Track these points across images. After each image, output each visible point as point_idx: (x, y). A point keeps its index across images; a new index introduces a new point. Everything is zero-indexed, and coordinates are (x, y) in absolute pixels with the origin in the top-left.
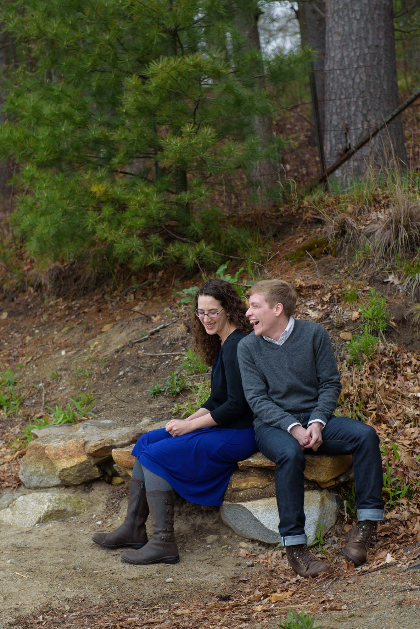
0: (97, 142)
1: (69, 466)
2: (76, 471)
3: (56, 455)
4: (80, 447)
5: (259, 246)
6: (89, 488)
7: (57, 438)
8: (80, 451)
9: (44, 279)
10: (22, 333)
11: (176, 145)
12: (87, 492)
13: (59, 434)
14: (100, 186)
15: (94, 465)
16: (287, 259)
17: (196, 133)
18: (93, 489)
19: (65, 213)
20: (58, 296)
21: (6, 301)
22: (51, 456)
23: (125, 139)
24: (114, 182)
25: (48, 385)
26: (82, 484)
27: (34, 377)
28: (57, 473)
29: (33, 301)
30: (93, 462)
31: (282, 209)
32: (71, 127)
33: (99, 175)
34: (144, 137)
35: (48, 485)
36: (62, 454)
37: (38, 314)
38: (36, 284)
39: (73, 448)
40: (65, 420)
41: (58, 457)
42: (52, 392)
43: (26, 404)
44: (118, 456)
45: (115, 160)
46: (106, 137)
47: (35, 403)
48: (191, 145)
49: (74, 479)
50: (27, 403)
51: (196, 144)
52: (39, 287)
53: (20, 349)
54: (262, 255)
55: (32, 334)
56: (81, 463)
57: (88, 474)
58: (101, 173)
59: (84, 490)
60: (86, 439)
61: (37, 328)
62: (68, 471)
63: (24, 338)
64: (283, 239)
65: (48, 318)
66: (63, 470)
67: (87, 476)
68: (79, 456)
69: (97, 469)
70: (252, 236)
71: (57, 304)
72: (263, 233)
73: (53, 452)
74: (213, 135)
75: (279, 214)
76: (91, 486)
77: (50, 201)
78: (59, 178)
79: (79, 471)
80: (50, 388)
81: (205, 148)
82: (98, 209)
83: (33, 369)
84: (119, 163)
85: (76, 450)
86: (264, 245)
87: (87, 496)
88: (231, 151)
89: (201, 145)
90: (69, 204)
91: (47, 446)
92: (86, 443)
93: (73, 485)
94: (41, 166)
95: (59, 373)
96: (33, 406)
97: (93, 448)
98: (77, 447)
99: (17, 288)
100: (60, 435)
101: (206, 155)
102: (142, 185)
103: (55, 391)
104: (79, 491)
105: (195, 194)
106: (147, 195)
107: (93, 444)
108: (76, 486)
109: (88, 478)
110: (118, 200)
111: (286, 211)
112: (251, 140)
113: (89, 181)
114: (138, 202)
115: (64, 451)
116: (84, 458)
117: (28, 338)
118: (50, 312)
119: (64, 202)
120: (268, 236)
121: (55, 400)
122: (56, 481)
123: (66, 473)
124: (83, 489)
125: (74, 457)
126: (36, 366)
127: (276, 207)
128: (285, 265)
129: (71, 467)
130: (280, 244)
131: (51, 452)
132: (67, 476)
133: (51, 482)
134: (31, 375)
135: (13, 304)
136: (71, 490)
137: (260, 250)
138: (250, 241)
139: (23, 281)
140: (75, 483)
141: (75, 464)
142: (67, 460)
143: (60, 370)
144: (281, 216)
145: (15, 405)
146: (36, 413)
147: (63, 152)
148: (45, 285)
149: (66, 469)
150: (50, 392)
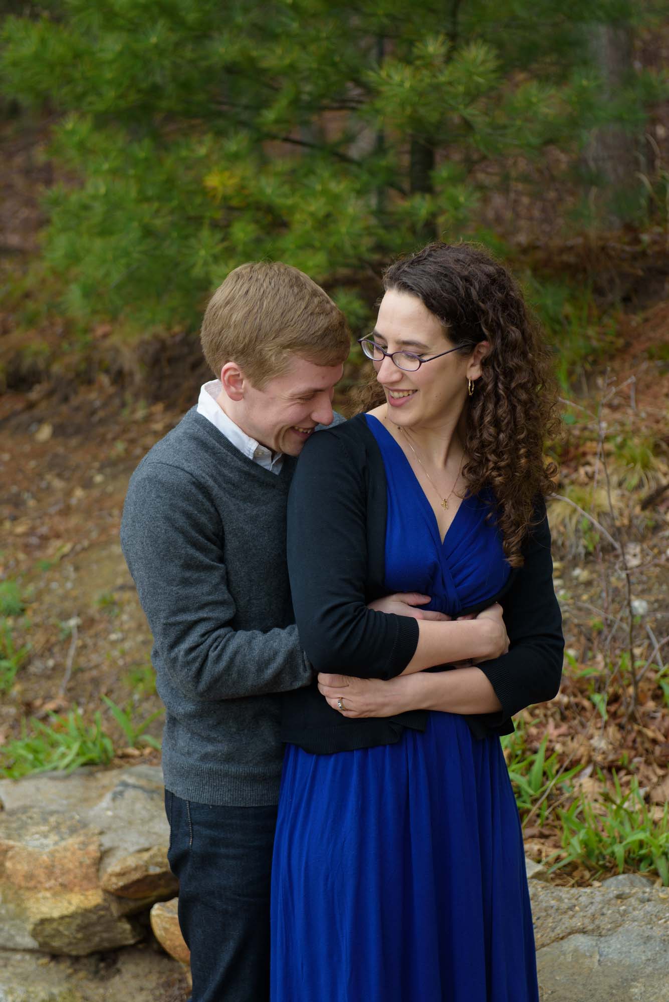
0: (231, 69)
1: (56, 914)
2: (74, 927)
3: (30, 877)
4: (88, 867)
5: (590, 322)
6: (108, 967)
7: (45, 821)
8: (86, 877)
9: (129, 360)
10: (68, 480)
11: (401, 84)
12: (103, 979)
13: (53, 807)
14: (227, 174)
15: (120, 918)
16: (651, 357)
17: (449, 59)
18: (119, 971)
19: (148, 232)
20: (155, 398)
21: (55, 399)
22: (19, 880)
23: (292, 67)
24: (263, 163)
25: (88, 624)
26: (90, 955)
27: (65, 597)
28: (30, 927)
29: (105, 405)
30: (115, 910)
31: (645, 238)
32: (174, 37)
33: (232, 146)
34: (334, 64)
35: (10, 945)
36: (42, 878)
37: (110, 436)
38: (115, 368)
39: (71, 866)
40: (82, 760)
41: (31, 883)
42: (95, 645)
43: (33, 669)
44: (166, 930)
45: (270, 116)
46: (252, 61)
47: (54, 669)
48: (437, 87)
49: (70, 944)
50: (36, 667)
51: (450, 83)
52: (120, 377)
53: (57, 519)
54: (595, 343)
55: (87, 484)
56: (86, 912)
57: (105, 935)
58: (236, 143)
59: (96, 972)
60: (107, 841)
61: (100, 470)
62: (55, 925)
63: (69, 493)
64: (644, 308)
65: (127, 451)
66: (43, 921)
67: (102, 940)
68: (83, 890)
69: (127, 926)
70: (573, 299)
71: (148, 419)
72: (599, 291)
73: (23, 867)
74: (492, 65)
75: (638, 248)
76: (115, 962)
77: (113, 205)
78: (142, 150)
79: (81, 928)
80: (92, 632)
81: (472, 96)
82: (222, 227)
83: (67, 578)
84: (277, 121)
85: (78, 871)
86: (600, 319)
87: (101, 991)
88: (530, 104)
89: (461, 89)
90: (158, 211)
91: (12, 847)
92: (103, 855)
93: (70, 956)
94: (102, 121)
95: (116, 596)
96: (49, 678)
97: (114, 880)
98: (81, 863)
99: (78, 375)
100: (52, 813)
101: (473, 113)
102: (325, 173)
103: (101, 643)
104: (82, 974)
105: (443, 202)
106: (335, 199)
107: (117, 869)
108: (76, 959)
109: (106, 945)
110: (269, 209)
111: (655, 242)
112: (582, 80)
113: (205, 163)
114: (312, 214)
115: (50, 871)
116: (94, 898)
117: (79, 493)
118: (132, 435)
119: (145, 206)
120: (610, 297)
121: (97, 667)
122: (29, 942)
123: (49, 929)
124: (93, 969)
125: (71, 890)
126: (77, 569)
127: (631, 230)
128: (647, 372)
129: (62, 918)
130: (636, 320)
131: (19, 867)
132: (53, 936)
133: (19, 939)
134: (60, 591)
135: (64, 409)
136: (64, 968)
137: (591, 332)
138: (568, 309)
139: (88, 360)
140: (74, 953)
141: (72, 909)
142: (55, 895)
143: (122, 588)
144: (644, 254)
145: (9, 669)
146: (48, 698)
147: (156, 90)
148: (131, 374)
149: (50, 920)
150: (90, 642)
